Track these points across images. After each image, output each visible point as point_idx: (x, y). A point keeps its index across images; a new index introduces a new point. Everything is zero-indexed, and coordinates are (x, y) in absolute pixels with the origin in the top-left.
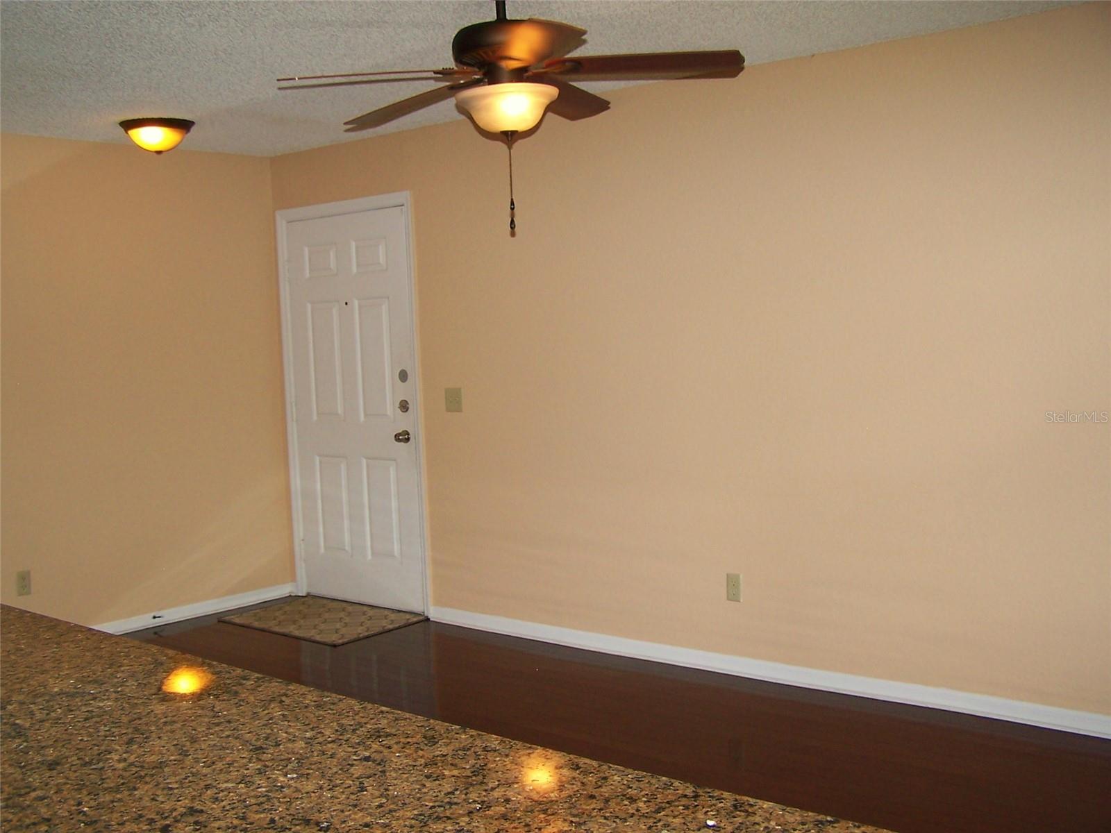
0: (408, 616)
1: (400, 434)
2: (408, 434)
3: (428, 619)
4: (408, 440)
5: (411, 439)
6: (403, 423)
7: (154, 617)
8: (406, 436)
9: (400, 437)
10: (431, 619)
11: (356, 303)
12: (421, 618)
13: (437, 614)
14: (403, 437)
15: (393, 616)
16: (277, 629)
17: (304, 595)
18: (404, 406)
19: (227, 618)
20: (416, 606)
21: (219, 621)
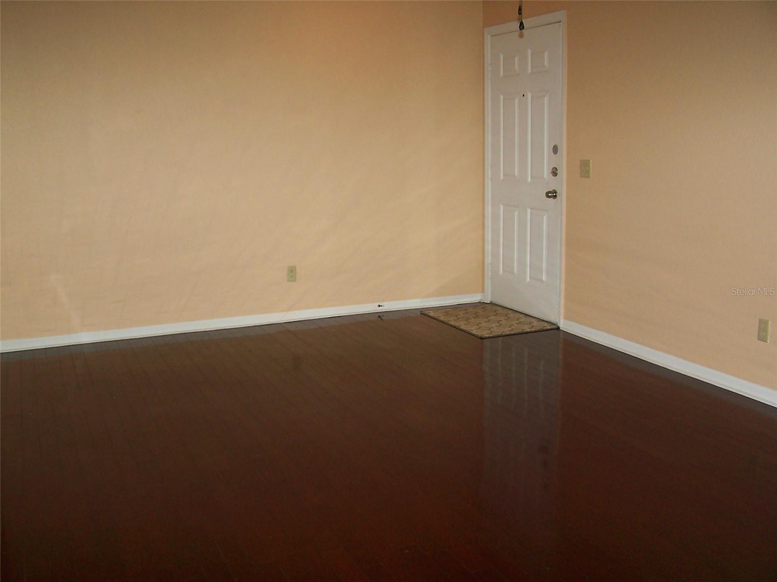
0: (546, 324)
1: (549, 192)
2: (556, 193)
3: (558, 328)
4: (555, 197)
5: (558, 196)
6: (553, 184)
7: (379, 306)
8: (554, 194)
9: (550, 195)
10: (561, 329)
11: (530, 95)
12: (554, 327)
13: (566, 326)
14: (552, 194)
15: (535, 323)
16: (452, 323)
17: (489, 302)
18: (555, 172)
19: (426, 312)
20: (552, 318)
21: (421, 314)
